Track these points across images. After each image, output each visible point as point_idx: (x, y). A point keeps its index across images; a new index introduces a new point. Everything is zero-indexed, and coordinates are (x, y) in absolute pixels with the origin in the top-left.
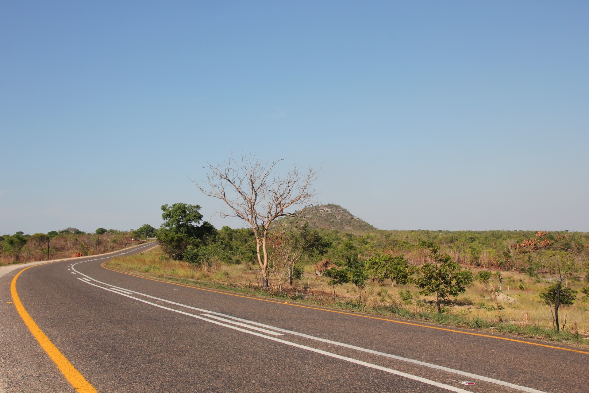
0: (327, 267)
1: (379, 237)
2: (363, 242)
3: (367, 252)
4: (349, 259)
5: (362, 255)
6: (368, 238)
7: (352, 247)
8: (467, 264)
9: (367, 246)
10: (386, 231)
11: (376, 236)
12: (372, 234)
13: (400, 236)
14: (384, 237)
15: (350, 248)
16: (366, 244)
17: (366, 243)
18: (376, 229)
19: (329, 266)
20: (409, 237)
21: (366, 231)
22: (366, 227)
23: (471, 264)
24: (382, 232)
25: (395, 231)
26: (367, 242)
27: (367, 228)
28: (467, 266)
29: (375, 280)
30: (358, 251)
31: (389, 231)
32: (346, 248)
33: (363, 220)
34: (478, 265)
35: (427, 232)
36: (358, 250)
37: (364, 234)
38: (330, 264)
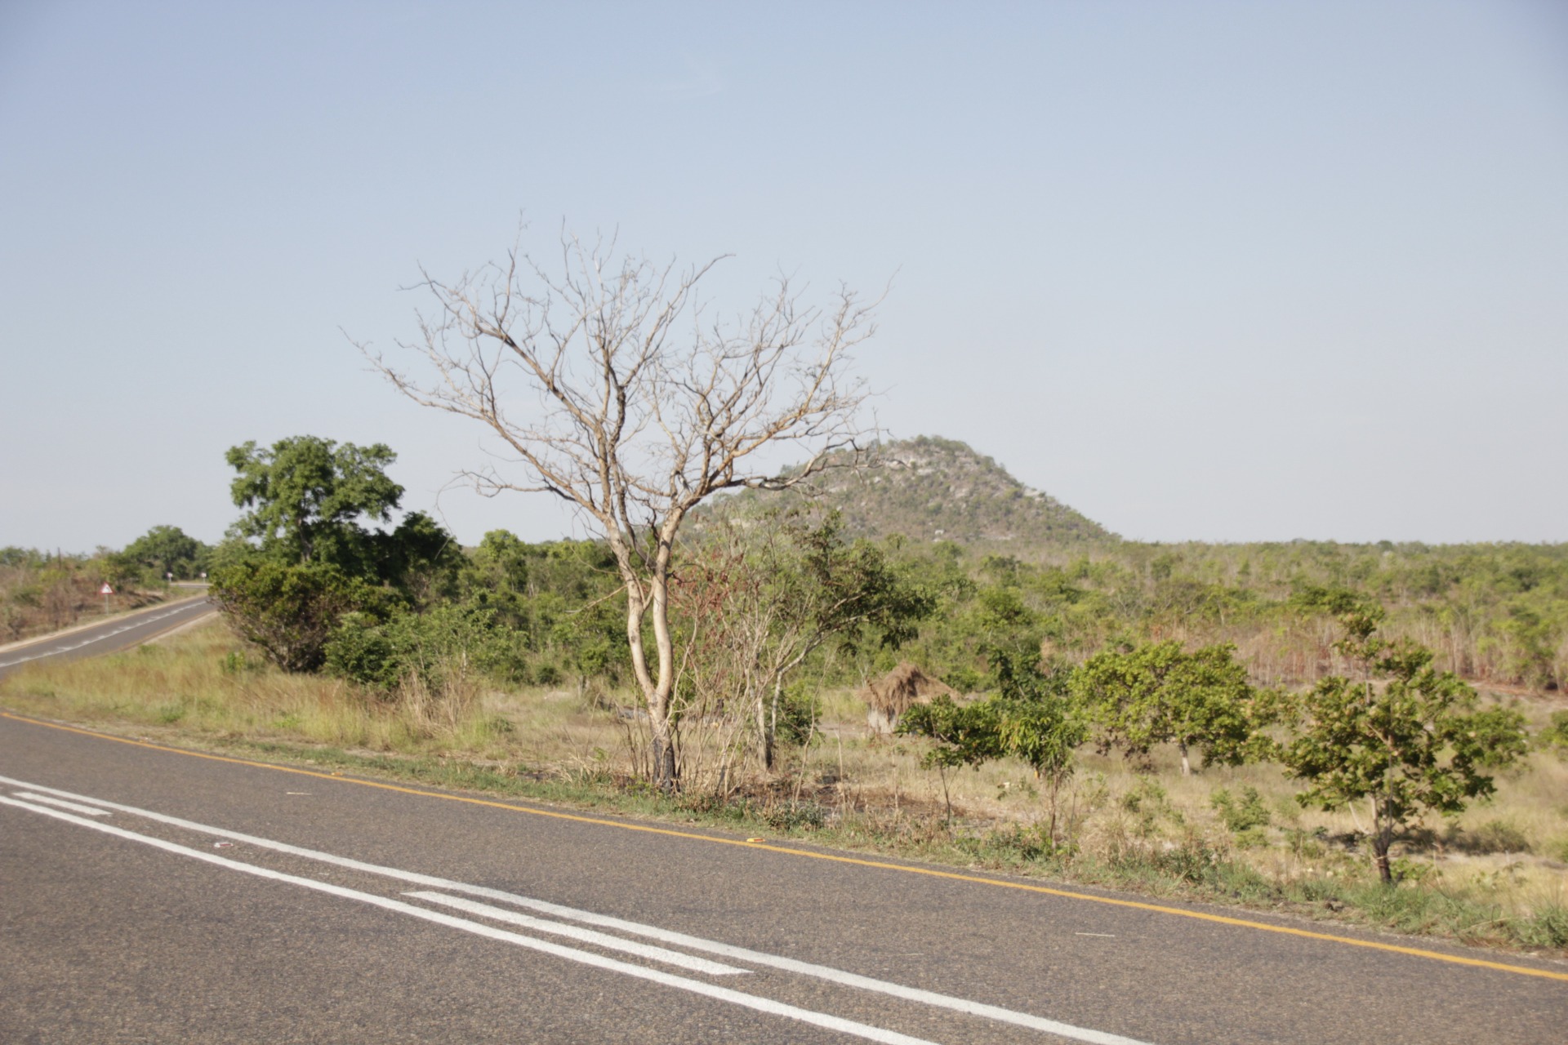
0: (913, 693)
1: (1128, 570)
2: (1062, 592)
3: (1078, 635)
4: (1005, 661)
5: (1061, 646)
6: (1084, 574)
7: (1017, 613)
8: (1499, 682)
9: (1078, 608)
10: (1156, 545)
11: (1114, 570)
12: (1097, 559)
13: (1216, 568)
14: (1149, 569)
15: (1008, 618)
16: (1074, 602)
17: (1073, 596)
18: (1114, 538)
19: (924, 692)
20: (1252, 570)
21: (1075, 547)
22: (1075, 532)
23: (1519, 681)
24: (1137, 552)
25: (1193, 546)
26: (1078, 592)
27: (1078, 537)
28: (1501, 690)
29: (1114, 746)
30: (1040, 628)
31: (1171, 546)
32: (991, 615)
33: (1063, 502)
34: (1552, 687)
35: (1329, 550)
36: (1042, 624)
37: (1066, 559)
38: (927, 682)
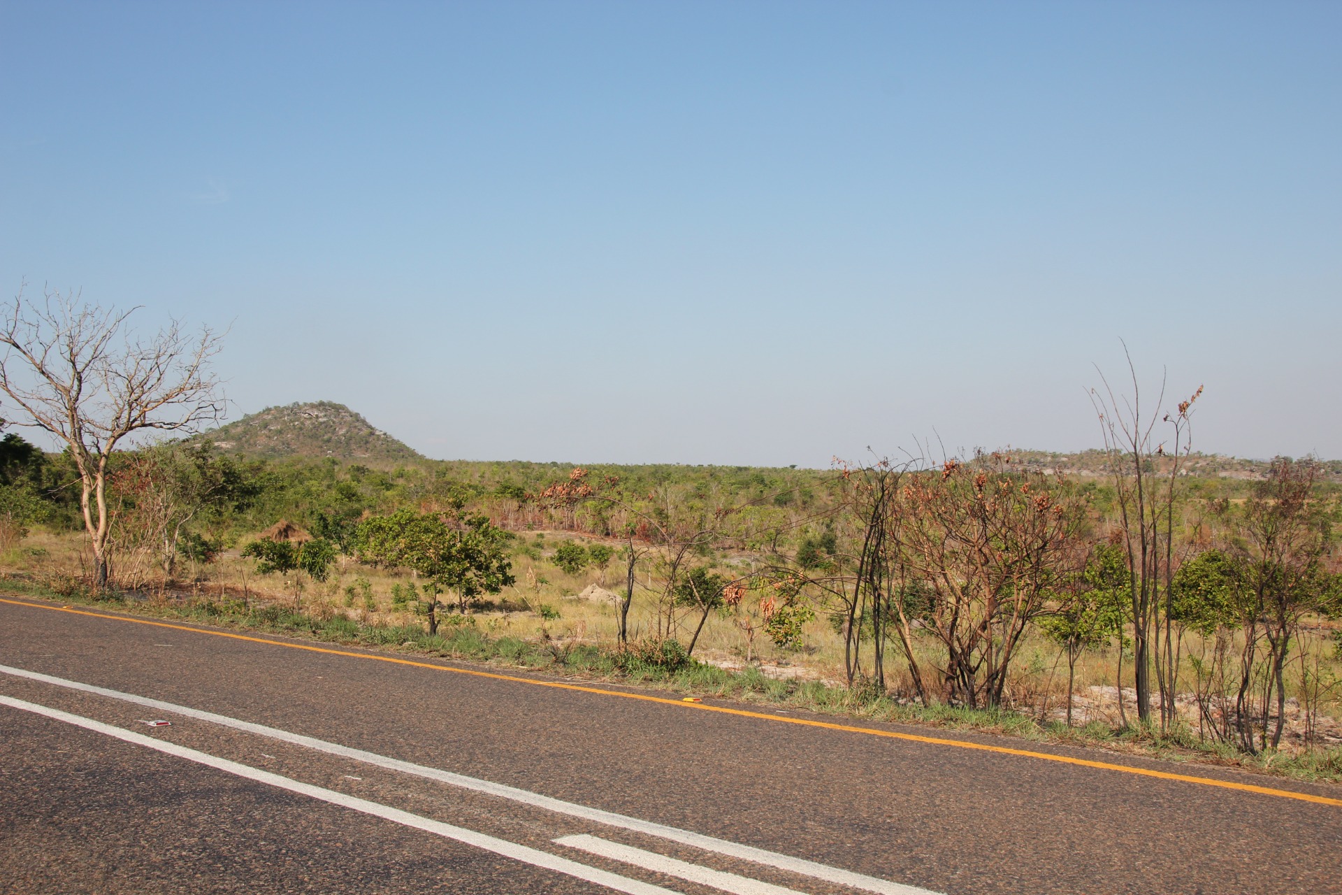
0: (287, 536)
1: (424, 474)
2: (383, 485)
3: (384, 507)
4: (325, 520)
5: (374, 513)
6: (401, 476)
7: (354, 495)
8: (585, 532)
9: (389, 493)
10: (442, 461)
11: (416, 473)
12: (410, 468)
13: (469, 474)
14: (434, 474)
15: (349, 498)
16: (388, 489)
17: (389, 487)
18: (422, 457)
19: (292, 536)
20: (486, 475)
21: (401, 462)
22: (401, 453)
23: (593, 532)
24: (430, 464)
25: (461, 462)
26: (392, 485)
27: (403, 456)
28: (585, 536)
29: (379, 564)
30: (365, 503)
31: (450, 462)
32: (339, 496)
33: (396, 438)
34: (607, 534)
35: (526, 466)
36: (366, 501)
37: (392, 468)
38: (294, 530)
